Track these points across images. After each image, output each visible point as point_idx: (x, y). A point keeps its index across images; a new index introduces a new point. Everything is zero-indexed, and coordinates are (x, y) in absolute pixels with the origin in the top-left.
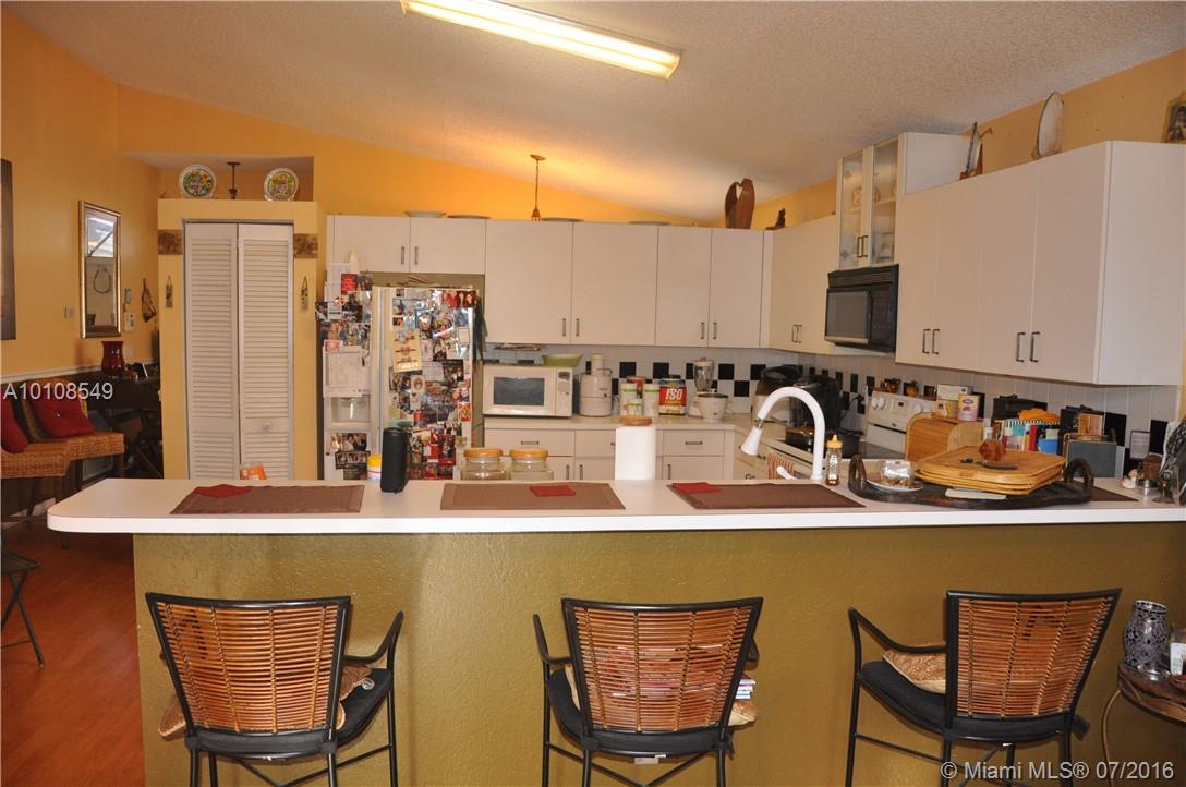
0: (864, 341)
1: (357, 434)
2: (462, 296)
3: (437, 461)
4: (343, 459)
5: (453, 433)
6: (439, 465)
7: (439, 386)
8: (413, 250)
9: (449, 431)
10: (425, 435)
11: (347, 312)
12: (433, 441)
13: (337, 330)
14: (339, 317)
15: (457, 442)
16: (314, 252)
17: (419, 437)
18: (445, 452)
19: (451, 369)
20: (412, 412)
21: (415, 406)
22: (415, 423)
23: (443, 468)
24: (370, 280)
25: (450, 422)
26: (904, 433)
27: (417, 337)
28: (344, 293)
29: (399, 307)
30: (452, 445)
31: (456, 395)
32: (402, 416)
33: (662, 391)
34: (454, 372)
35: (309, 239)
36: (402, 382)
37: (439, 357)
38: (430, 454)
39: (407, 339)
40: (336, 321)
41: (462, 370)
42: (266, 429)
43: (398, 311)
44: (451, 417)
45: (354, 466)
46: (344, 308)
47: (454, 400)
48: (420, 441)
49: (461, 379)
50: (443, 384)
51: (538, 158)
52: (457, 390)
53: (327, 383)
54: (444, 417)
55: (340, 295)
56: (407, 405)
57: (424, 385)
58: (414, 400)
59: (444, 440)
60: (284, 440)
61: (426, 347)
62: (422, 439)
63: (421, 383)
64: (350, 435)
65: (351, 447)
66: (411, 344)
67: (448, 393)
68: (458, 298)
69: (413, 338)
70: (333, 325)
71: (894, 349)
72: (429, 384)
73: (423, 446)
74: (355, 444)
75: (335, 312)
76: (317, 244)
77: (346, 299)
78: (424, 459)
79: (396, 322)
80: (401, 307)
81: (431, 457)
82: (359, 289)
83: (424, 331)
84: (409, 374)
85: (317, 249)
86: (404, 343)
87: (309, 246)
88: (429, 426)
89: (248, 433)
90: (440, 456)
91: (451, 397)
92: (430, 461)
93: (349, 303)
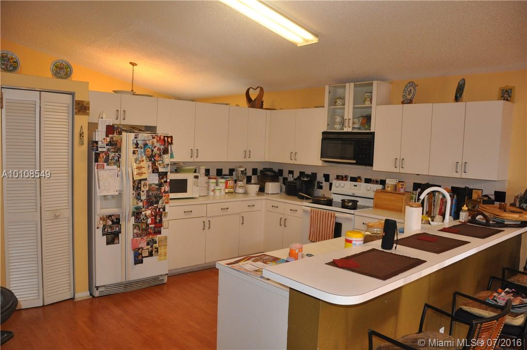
0: (355, 161)
1: (113, 215)
2: (166, 138)
3: (154, 226)
4: (106, 230)
5: (161, 210)
6: (155, 227)
7: (155, 186)
8: (122, 112)
9: (159, 209)
10: (148, 212)
11: (109, 147)
12: (152, 216)
13: (103, 157)
14: (105, 150)
15: (163, 215)
16: (87, 111)
17: (145, 214)
18: (158, 221)
19: (161, 177)
20: (142, 200)
21: (144, 197)
22: (143, 207)
23: (156, 229)
24: (121, 129)
25: (160, 205)
26: (373, 199)
27: (145, 161)
28: (107, 136)
29: (136, 144)
30: (161, 216)
31: (163, 191)
32: (137, 203)
33: (226, 183)
34: (162, 178)
35: (85, 104)
36: (137, 186)
37: (155, 170)
38: (150, 222)
39: (140, 162)
40: (102, 152)
41: (166, 177)
42: (56, 217)
43: (135, 146)
44: (160, 203)
45: (111, 233)
46: (107, 145)
47: (162, 193)
48: (146, 216)
49: (166, 182)
50: (157, 185)
51: (133, 64)
52: (163, 188)
53: (99, 188)
54: (157, 203)
55: (105, 137)
56: (139, 197)
57: (148, 186)
58: (143, 194)
59: (157, 214)
60: (66, 222)
61: (149, 166)
62: (147, 215)
63: (146, 185)
64: (110, 216)
65: (110, 223)
66: (142, 164)
67: (159, 189)
68: (164, 139)
69: (143, 161)
70: (101, 154)
71: (372, 166)
72: (150, 185)
73: (147, 218)
74: (112, 221)
75: (103, 148)
76: (89, 107)
77: (108, 139)
78: (147, 225)
79: (134, 153)
80: (137, 144)
81: (151, 224)
82: (115, 134)
83: (148, 157)
84: (140, 180)
85: (89, 110)
86: (139, 164)
87: (85, 108)
88: (150, 208)
89: (46, 220)
90: (155, 223)
91: (161, 192)
92: (150, 226)
93: (110, 142)
